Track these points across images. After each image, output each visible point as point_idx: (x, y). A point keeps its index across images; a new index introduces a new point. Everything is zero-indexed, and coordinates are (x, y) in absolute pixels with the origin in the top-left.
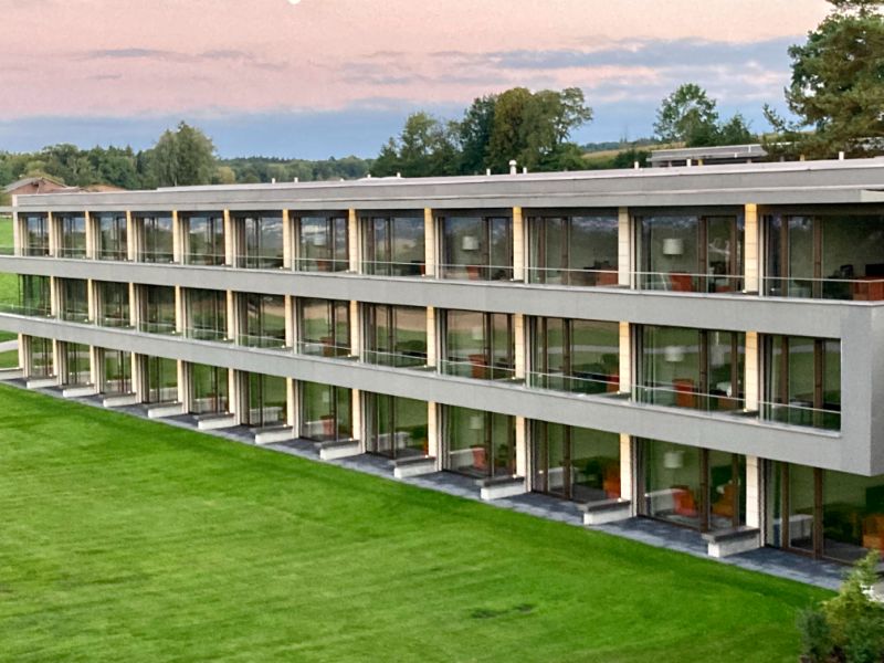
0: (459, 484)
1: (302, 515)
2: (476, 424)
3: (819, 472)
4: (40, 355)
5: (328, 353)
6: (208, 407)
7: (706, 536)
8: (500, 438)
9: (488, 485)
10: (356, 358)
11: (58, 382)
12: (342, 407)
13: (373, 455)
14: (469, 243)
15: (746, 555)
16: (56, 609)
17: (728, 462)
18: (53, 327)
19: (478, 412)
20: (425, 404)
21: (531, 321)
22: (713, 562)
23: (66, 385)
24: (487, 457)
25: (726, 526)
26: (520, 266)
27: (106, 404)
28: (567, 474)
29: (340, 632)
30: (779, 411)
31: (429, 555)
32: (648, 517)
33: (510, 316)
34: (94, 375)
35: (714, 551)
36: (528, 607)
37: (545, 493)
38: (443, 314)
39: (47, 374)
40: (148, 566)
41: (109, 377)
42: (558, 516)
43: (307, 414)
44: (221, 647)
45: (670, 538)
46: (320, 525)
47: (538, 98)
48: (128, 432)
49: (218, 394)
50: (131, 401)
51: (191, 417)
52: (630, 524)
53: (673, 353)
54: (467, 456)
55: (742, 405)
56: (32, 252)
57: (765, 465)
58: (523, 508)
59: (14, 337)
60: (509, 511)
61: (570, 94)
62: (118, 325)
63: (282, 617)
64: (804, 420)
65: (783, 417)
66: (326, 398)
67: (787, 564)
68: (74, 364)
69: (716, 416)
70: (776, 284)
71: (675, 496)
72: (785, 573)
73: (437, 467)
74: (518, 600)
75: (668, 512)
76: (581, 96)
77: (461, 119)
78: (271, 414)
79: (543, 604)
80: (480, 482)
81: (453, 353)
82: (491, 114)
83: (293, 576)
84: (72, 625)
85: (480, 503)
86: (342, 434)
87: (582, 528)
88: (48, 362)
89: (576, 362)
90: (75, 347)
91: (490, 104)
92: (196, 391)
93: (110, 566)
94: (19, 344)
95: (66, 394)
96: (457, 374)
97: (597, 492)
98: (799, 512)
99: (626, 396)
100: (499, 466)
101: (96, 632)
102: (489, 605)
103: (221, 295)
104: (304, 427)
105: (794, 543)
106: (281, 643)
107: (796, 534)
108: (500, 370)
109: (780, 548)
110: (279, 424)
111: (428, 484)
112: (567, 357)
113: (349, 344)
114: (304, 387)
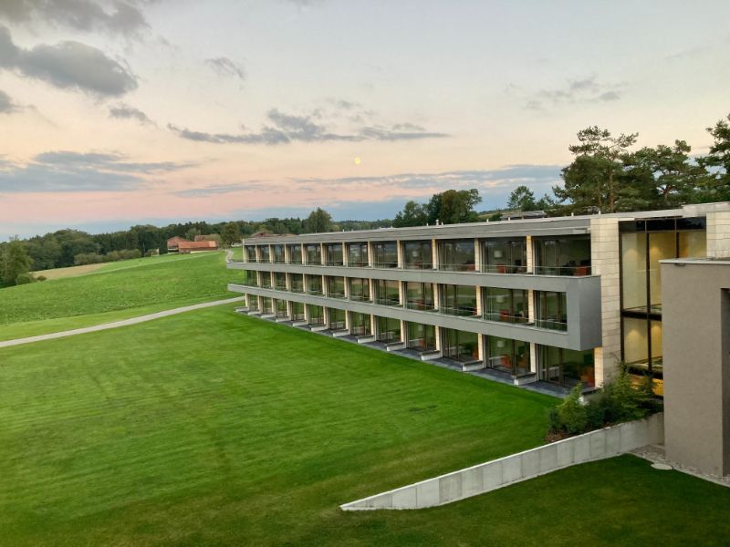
0: (413, 354)
1: (347, 367)
2: (420, 329)
3: (561, 350)
4: (253, 302)
5: (361, 300)
6: (316, 322)
7: (513, 377)
8: (429, 334)
9: (424, 354)
10: (371, 302)
11: (259, 313)
12: (367, 323)
13: (379, 342)
14: (415, 254)
15: (530, 384)
16: (242, 407)
17: (523, 345)
18: (257, 291)
19: (420, 324)
20: (399, 321)
21: (440, 286)
22: (515, 387)
23: (263, 313)
24: (425, 342)
25: (523, 372)
26: (435, 264)
27: (277, 321)
28: (457, 350)
29: (355, 417)
30: (544, 323)
31: (395, 384)
32: (490, 368)
33: (432, 284)
34: (273, 309)
35: (516, 383)
36: (435, 407)
37: (448, 358)
38: (405, 284)
39: (256, 309)
40: (281, 388)
41: (279, 310)
42: (453, 368)
43: (354, 324)
44: (304, 423)
45: (499, 377)
46: (353, 371)
47: (459, 193)
48: (285, 332)
49: (320, 316)
50: (287, 320)
51: (309, 326)
52: (482, 371)
53: (499, 298)
54: (417, 342)
55: (528, 320)
56: (250, 261)
57: (538, 347)
58: (439, 364)
59: (243, 295)
60: (432, 365)
61: (473, 191)
62: (282, 289)
63: (331, 410)
64: (554, 327)
65: (545, 326)
66: (361, 318)
67: (548, 388)
68: (266, 306)
69: (517, 326)
70: (541, 269)
71: (502, 359)
72: (546, 392)
73: (404, 346)
74: (430, 404)
75: (499, 366)
76: (477, 192)
77: (428, 203)
78: (339, 325)
79: (440, 406)
80: (420, 353)
81: (410, 299)
82: (440, 200)
83: (339, 393)
84: (247, 413)
85: (420, 362)
86: (367, 333)
87: (462, 373)
88: (256, 304)
89: (460, 302)
90: (266, 298)
91: (440, 196)
92: (311, 315)
93: (267, 388)
94: (245, 298)
95: (262, 317)
96: (412, 308)
97: (470, 357)
98: (554, 366)
99: (480, 317)
100: (429, 346)
101: (256, 416)
102: (417, 406)
103: (320, 276)
104: (352, 330)
105: (552, 379)
106: (329, 421)
107: (553, 376)
108: (429, 307)
109: (546, 381)
110: (343, 329)
111: (400, 354)
112: (455, 301)
113: (369, 296)
114: (352, 314)
